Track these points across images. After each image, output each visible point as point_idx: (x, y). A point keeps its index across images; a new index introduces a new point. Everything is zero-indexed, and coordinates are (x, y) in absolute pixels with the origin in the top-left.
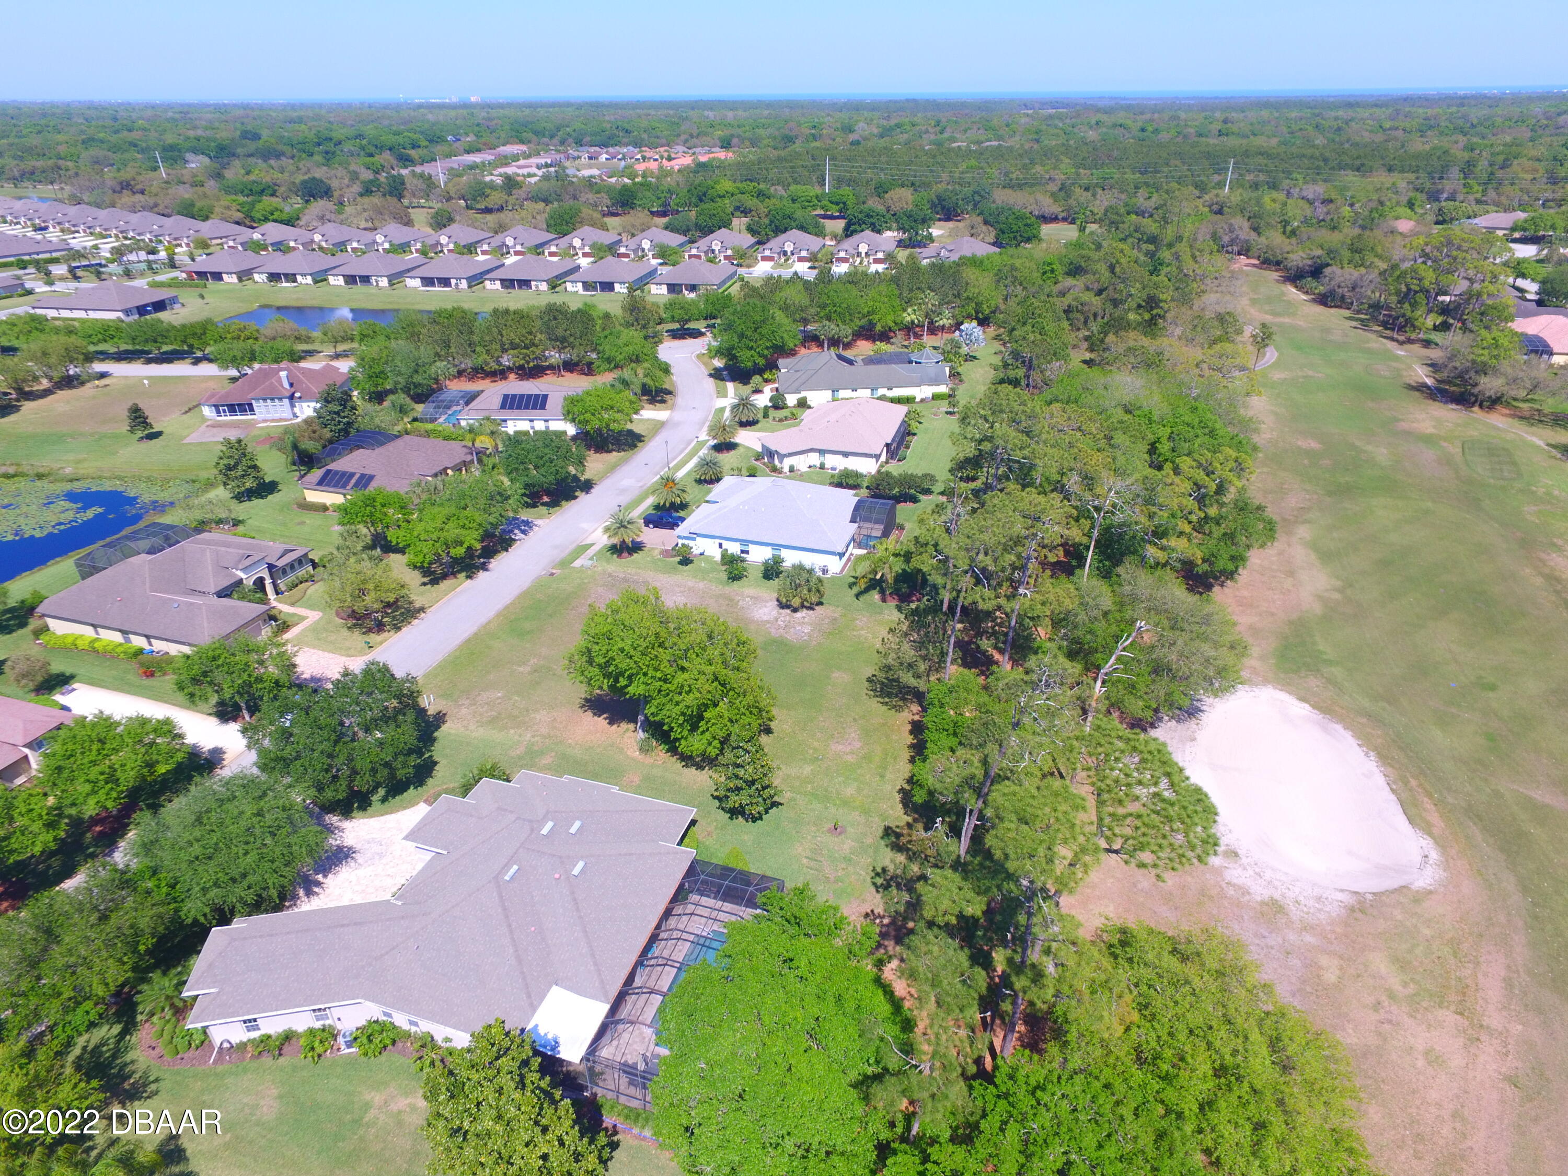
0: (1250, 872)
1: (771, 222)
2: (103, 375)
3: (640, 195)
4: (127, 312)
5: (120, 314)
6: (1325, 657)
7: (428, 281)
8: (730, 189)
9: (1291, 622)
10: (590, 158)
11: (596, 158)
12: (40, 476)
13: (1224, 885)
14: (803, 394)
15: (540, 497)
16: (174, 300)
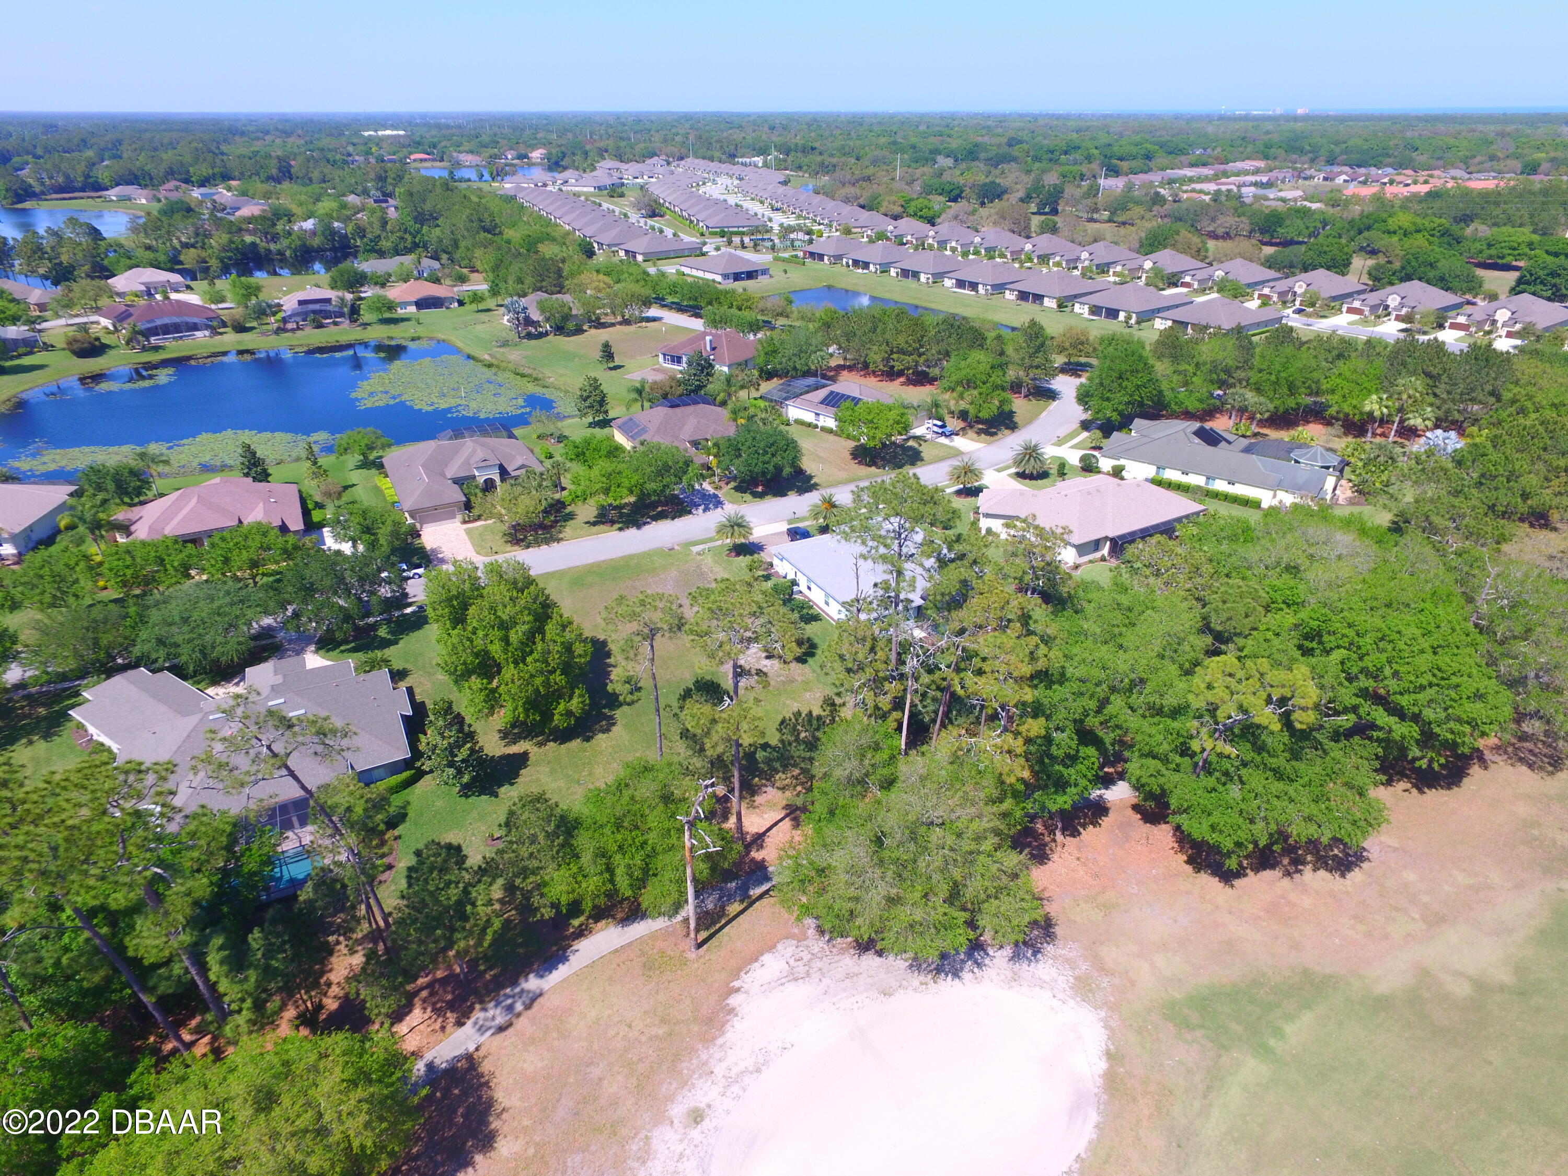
0: (680, 1148)
1: (1403, 268)
2: (654, 319)
3: (1288, 222)
4: (726, 276)
5: (719, 278)
6: (1272, 1042)
7: (961, 284)
8: (1406, 225)
9: (1305, 972)
10: (1325, 179)
11: (1332, 179)
12: (536, 379)
13: (642, 1135)
14: (1122, 462)
15: (757, 486)
16: (765, 272)
